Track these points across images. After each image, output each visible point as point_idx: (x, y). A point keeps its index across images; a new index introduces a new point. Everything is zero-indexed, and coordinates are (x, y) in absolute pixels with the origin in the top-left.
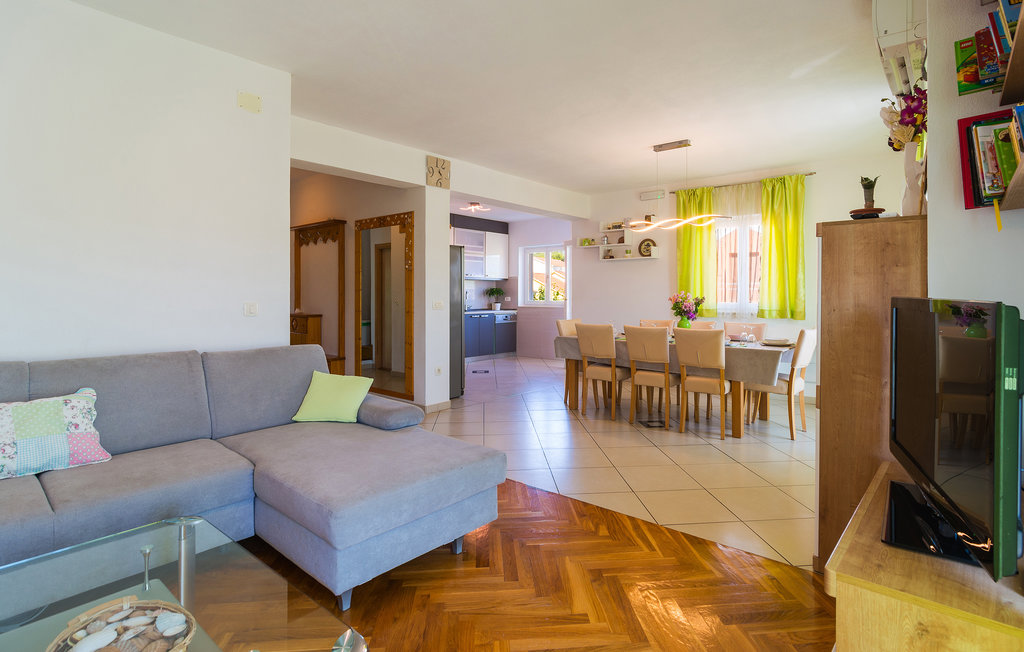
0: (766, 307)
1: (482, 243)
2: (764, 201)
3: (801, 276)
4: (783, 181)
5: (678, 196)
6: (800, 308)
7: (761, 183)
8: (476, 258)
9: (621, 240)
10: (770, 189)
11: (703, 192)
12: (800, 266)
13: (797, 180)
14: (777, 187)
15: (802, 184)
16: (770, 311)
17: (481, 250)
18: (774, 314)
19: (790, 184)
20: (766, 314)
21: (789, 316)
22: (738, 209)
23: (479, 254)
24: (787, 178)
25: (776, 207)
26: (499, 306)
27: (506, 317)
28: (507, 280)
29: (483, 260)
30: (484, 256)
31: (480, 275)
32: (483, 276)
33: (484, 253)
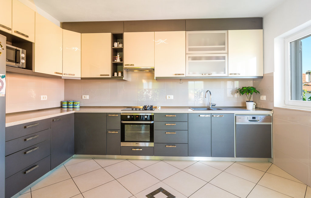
1: (223, 43)
8: (217, 58)
17: (224, 49)
23: (221, 54)
26: (251, 106)
27: (254, 118)
28: (262, 77)
29: (225, 59)
30: (226, 55)
31: (222, 74)
32: (226, 75)
33: (226, 51)
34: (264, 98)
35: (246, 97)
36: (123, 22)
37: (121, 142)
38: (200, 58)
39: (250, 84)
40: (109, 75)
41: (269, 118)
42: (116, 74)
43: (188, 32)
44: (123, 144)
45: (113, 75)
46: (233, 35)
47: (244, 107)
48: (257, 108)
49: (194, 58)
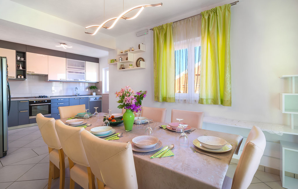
0: (204, 97)
1: (84, 66)
2: (203, 26)
3: (228, 75)
4: (215, 11)
5: (154, 31)
6: (227, 98)
7: (201, 15)
8: (81, 73)
9: (127, 59)
10: (206, 17)
11: (167, 27)
12: (228, 69)
13: (225, 9)
14: (211, 15)
15: (229, 11)
16: (207, 99)
17: (84, 69)
18: (210, 101)
19: (220, 13)
20: (204, 101)
21: (220, 103)
22: (187, 36)
23: (82, 71)
24: (218, 9)
25: (210, 29)
26: (94, 94)
27: (96, 98)
28: (98, 82)
29: (84, 74)
30: (85, 72)
31: (83, 80)
32: (85, 81)
33: (85, 70)
34: (99, 90)
35: (93, 90)
36: (26, 45)
37: (30, 116)
38: (72, 72)
39: (94, 85)
40: (14, 77)
41: (101, 98)
42: (19, 77)
43: (67, 59)
44: (31, 117)
45: (17, 77)
46: (88, 64)
47: (92, 95)
48: (96, 95)
49: (70, 72)
